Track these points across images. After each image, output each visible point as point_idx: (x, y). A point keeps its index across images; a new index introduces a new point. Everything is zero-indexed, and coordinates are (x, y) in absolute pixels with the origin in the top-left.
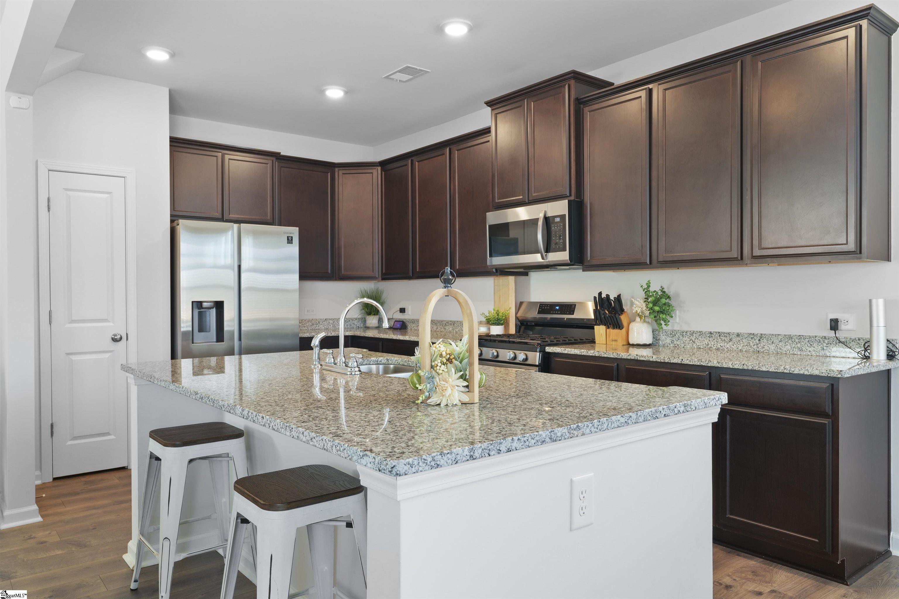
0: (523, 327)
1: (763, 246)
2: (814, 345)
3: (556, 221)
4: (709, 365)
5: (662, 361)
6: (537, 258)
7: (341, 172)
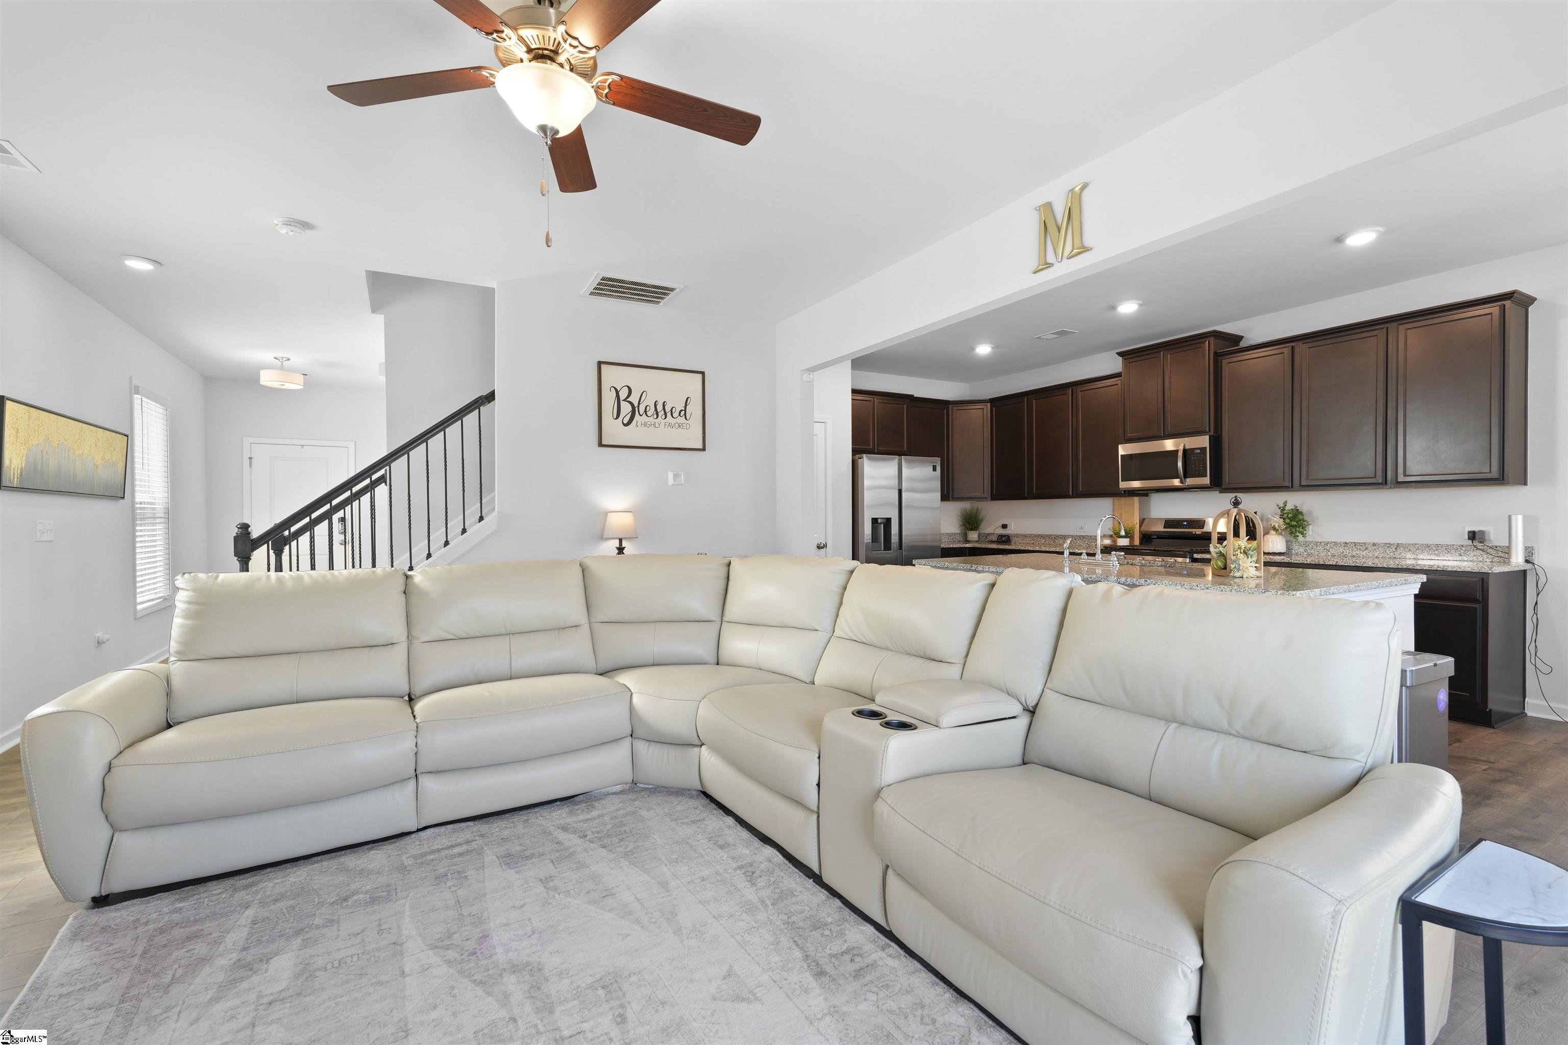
0: (1145, 540)
1: (1407, 474)
2: (1452, 552)
3: (1195, 452)
4: (1364, 566)
5: (1317, 563)
6: (1176, 482)
7: (955, 408)
